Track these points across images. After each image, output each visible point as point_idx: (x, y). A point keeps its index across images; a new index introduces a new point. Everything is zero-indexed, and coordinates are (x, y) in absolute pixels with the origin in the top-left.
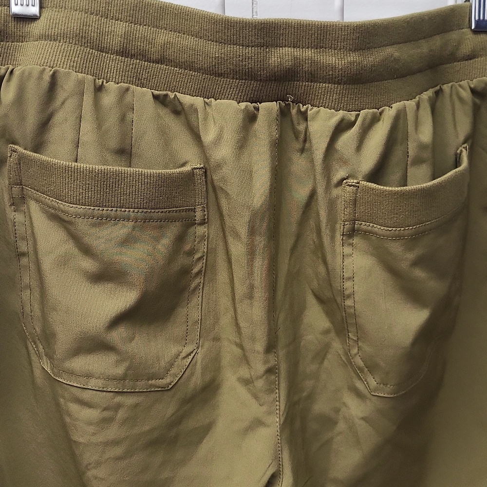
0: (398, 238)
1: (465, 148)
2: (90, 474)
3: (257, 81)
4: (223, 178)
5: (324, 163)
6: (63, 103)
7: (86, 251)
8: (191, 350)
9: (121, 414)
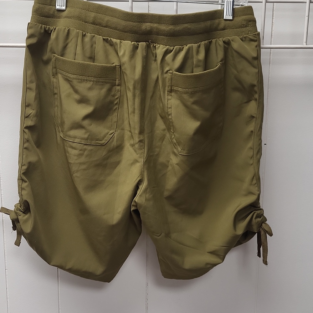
0: (187, 93)
1: (220, 63)
2: (74, 175)
3: (138, 34)
4: (125, 68)
5: (160, 65)
6: (71, 40)
7: (76, 91)
8: (113, 132)
9: (86, 153)
